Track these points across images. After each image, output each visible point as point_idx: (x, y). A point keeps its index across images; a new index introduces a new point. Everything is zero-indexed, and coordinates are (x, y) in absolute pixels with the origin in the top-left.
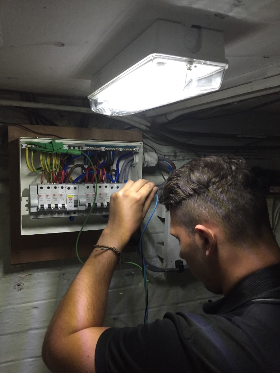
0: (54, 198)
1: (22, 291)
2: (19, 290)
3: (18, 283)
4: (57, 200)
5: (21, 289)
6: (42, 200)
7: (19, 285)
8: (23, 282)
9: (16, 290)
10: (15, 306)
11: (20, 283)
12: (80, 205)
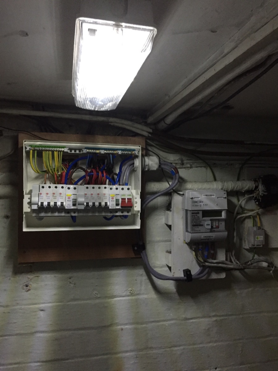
0: (53, 196)
1: (29, 292)
2: (28, 290)
3: (26, 284)
4: (56, 198)
5: (29, 290)
6: (42, 197)
7: (27, 286)
8: (31, 283)
9: (24, 290)
10: (23, 307)
11: (28, 283)
12: (78, 204)
